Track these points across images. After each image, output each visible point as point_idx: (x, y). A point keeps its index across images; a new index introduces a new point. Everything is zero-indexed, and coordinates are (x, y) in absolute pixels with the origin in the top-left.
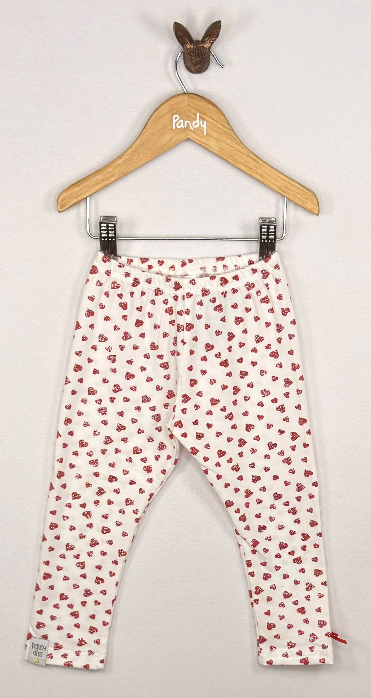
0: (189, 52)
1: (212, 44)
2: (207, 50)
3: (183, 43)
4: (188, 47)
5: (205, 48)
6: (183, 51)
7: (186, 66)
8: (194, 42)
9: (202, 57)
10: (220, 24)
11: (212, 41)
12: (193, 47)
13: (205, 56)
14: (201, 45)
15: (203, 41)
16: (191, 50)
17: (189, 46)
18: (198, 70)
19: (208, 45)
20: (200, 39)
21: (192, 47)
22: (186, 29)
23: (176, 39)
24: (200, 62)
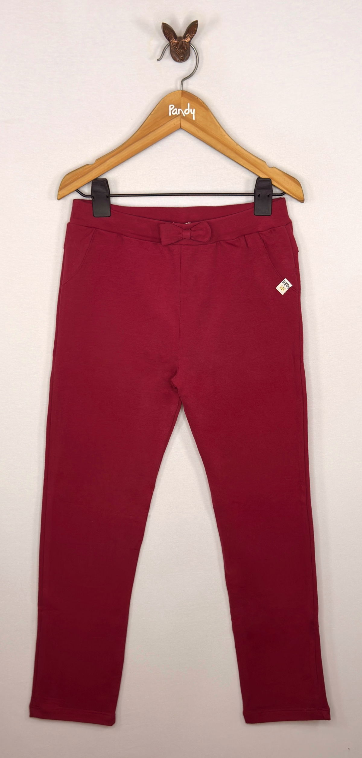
1: (191, 39)
2: (188, 44)
3: (169, 39)
6: (169, 45)
8: (178, 38)
10: (197, 23)
11: (192, 36)
13: (186, 48)
14: (184, 40)
15: (185, 37)
16: (176, 44)
17: (174, 41)
18: (181, 59)
19: (189, 40)
20: (182, 35)
21: (177, 41)
22: (172, 28)
24: (183, 53)
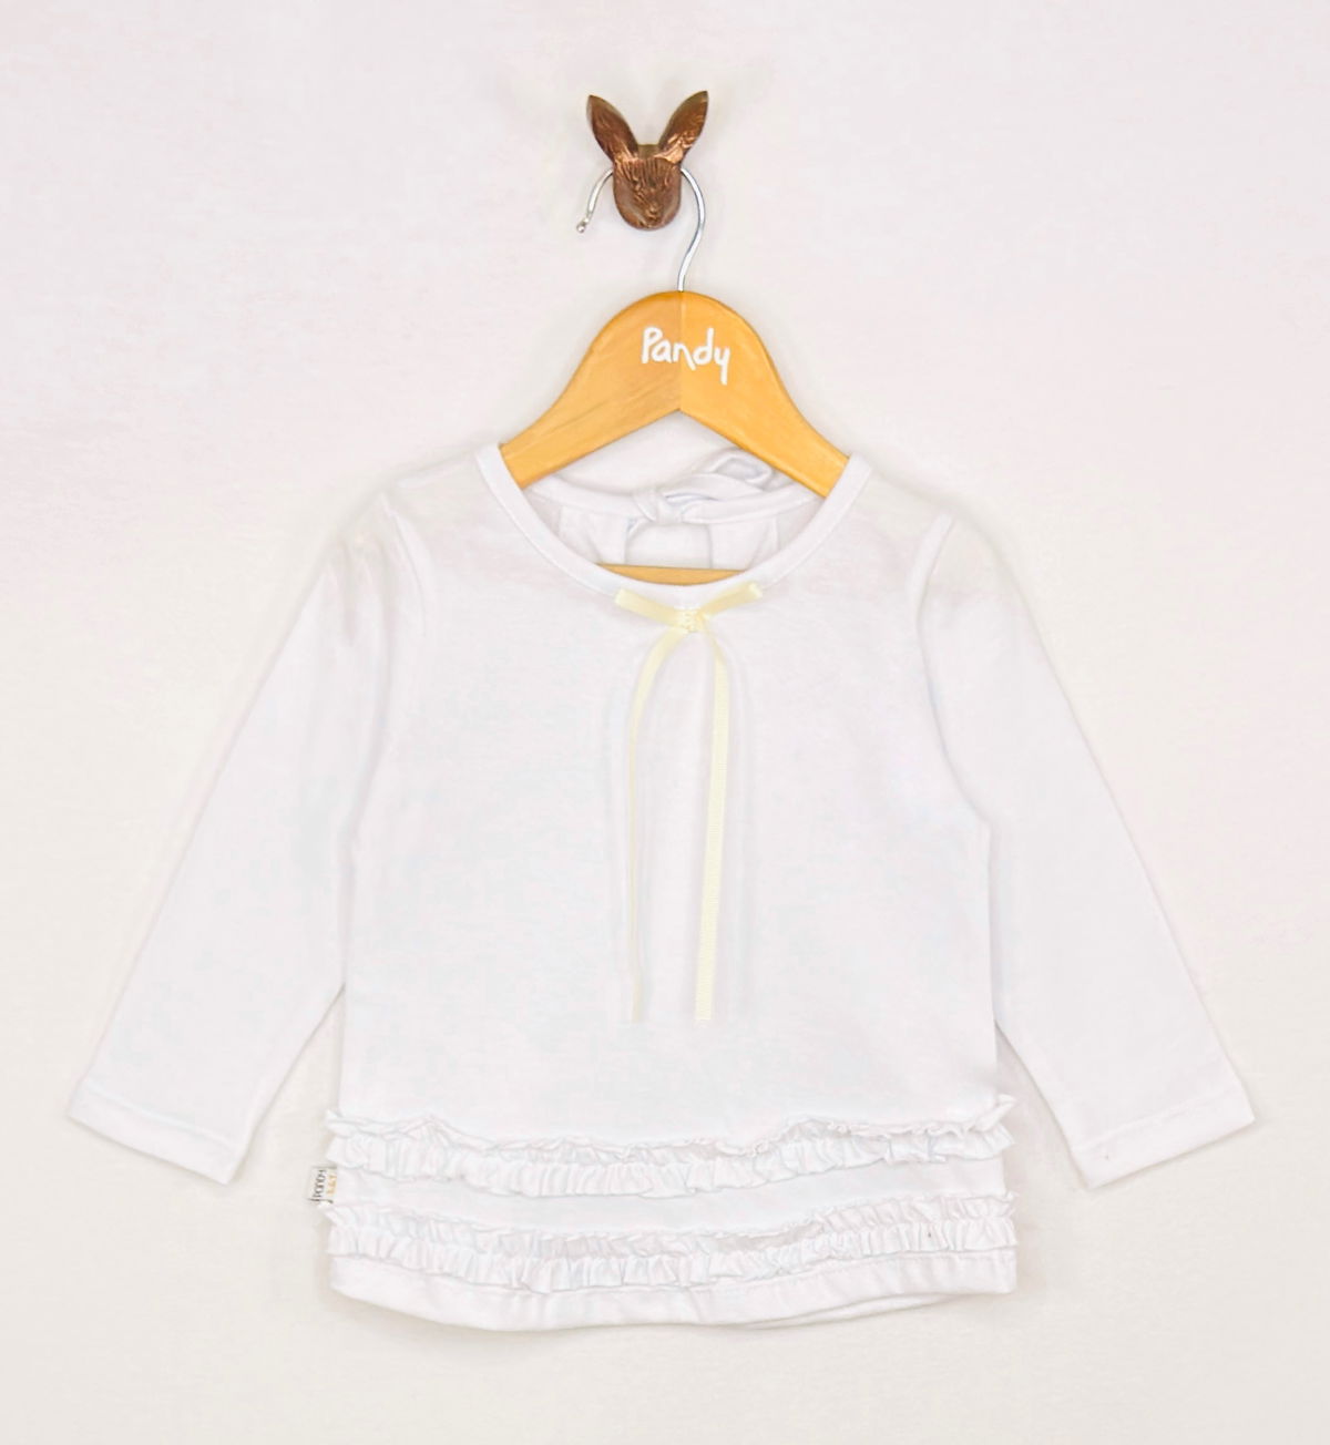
0: (627, 173)
4: (623, 159)
5: (670, 163)
7: (619, 209)
9: (659, 186)
12: (638, 163)
23: (596, 142)
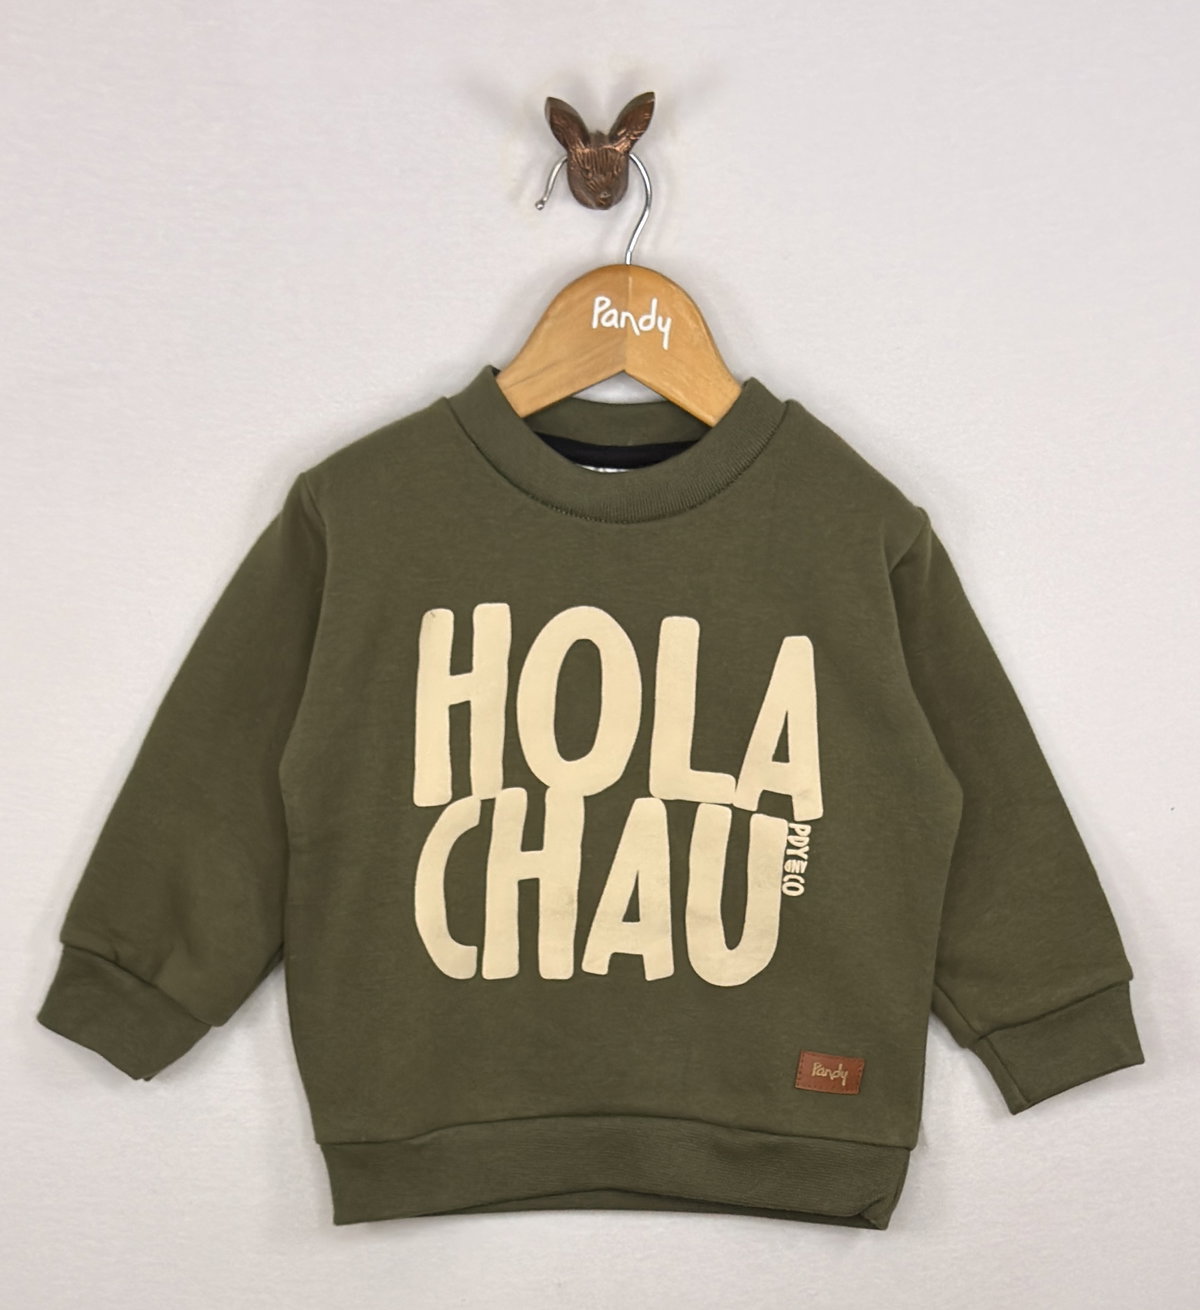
0: (581, 162)
3: (568, 142)
4: (579, 150)
5: (617, 151)
6: (565, 160)
7: (573, 192)
9: (611, 174)
12: (591, 154)
13: (618, 169)
16: (585, 158)
17: (582, 150)
18: (602, 202)
19: (625, 147)
21: (589, 149)
23: (552, 134)
24: (608, 184)
